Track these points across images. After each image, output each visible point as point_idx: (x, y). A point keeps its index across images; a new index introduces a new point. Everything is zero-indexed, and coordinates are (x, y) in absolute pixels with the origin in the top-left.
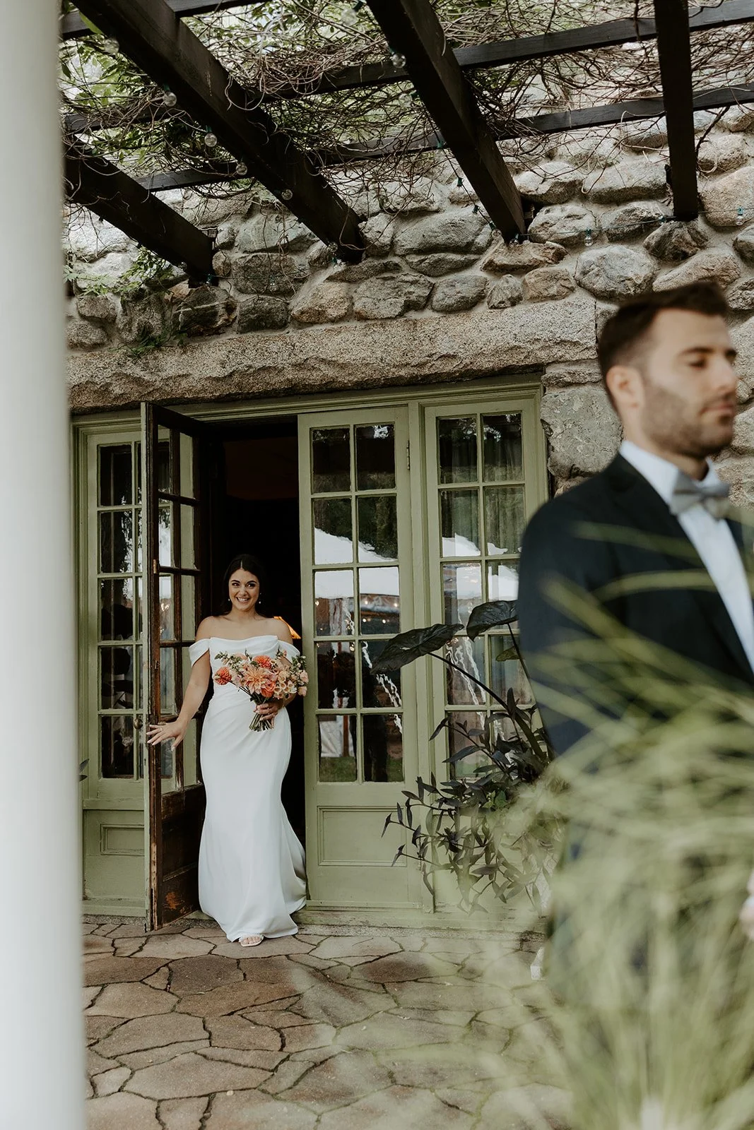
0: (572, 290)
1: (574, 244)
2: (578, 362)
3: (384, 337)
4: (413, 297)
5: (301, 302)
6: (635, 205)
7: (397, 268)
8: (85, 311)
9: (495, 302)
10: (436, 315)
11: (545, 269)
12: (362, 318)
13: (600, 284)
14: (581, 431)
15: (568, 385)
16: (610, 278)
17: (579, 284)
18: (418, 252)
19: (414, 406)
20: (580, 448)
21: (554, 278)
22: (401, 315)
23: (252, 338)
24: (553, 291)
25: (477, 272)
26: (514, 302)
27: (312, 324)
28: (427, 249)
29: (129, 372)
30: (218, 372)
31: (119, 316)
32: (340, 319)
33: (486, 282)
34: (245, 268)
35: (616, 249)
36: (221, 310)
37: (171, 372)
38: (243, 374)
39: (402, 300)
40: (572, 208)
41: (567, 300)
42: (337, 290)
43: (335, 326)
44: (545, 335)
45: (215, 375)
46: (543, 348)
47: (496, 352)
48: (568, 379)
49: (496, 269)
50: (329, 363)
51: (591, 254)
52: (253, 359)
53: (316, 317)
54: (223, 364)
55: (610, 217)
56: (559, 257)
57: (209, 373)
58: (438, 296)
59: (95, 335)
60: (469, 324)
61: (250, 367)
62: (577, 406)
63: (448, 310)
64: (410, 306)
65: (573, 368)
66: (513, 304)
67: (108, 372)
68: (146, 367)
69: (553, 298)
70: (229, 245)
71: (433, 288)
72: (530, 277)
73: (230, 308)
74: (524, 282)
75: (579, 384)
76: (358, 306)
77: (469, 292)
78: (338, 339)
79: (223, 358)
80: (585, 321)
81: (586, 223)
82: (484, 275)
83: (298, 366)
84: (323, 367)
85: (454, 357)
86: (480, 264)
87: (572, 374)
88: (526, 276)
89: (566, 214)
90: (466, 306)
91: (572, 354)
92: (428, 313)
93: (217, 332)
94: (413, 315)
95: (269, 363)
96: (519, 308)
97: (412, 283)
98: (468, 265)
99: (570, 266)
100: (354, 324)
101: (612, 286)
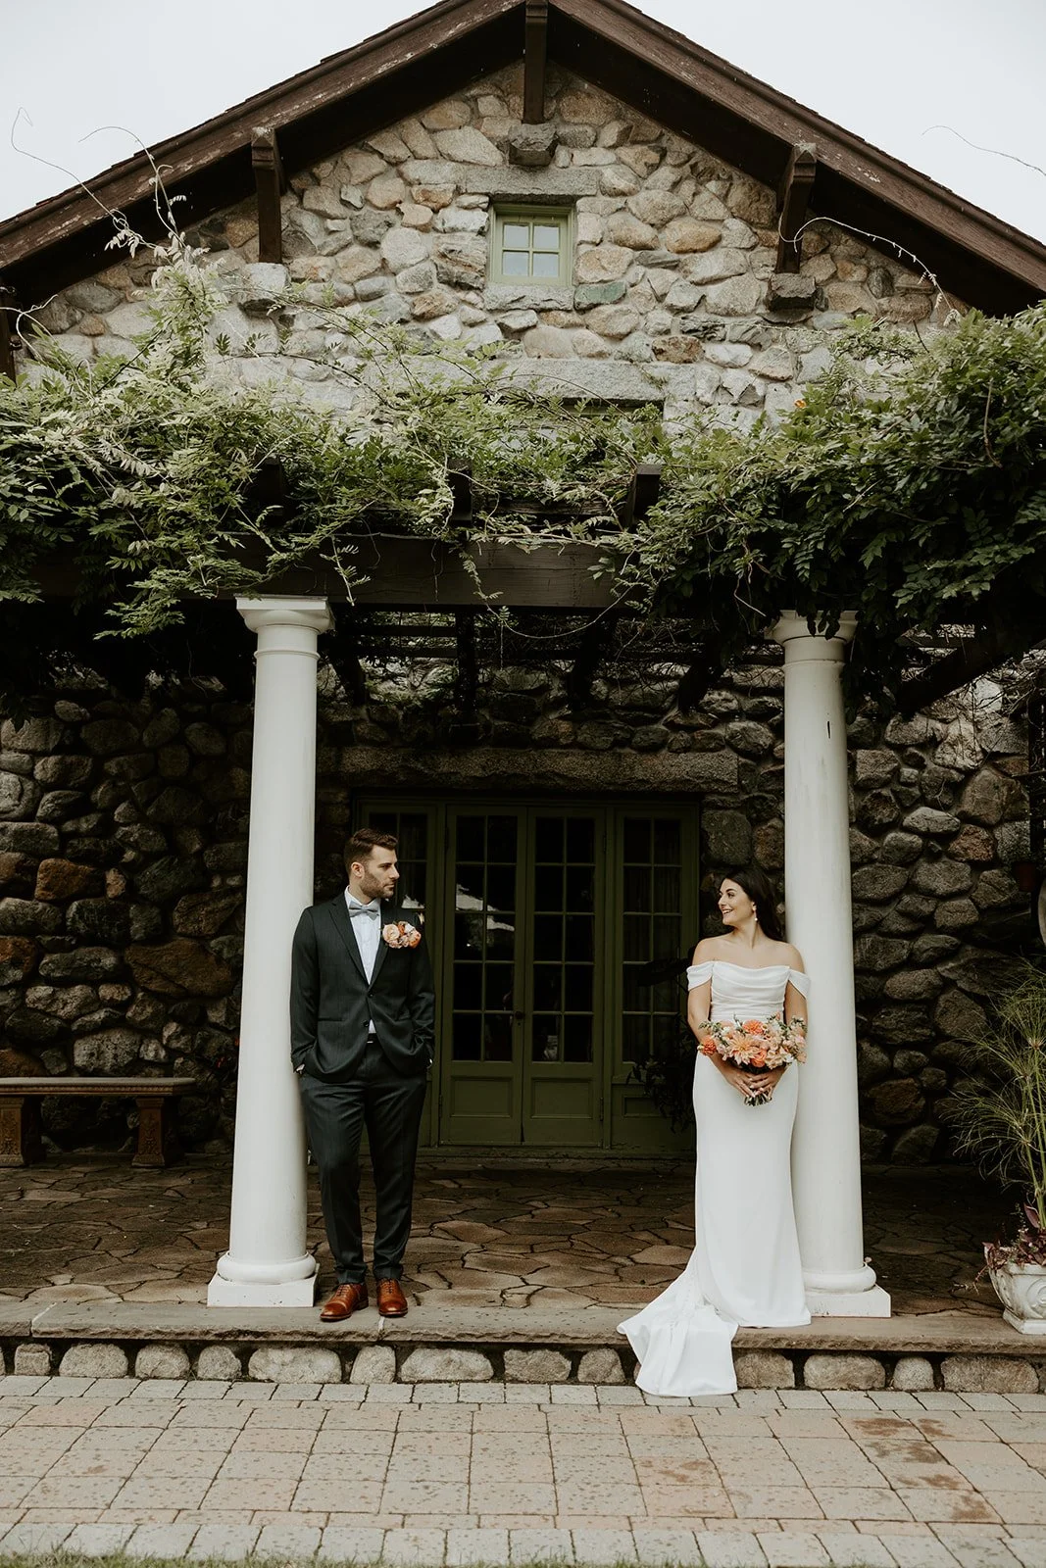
0: (723, 747)
1: (728, 717)
2: (726, 794)
3: (598, 762)
4: (619, 738)
5: (540, 730)
6: (765, 698)
7: (608, 717)
8: (376, 717)
9: (674, 748)
10: (634, 752)
11: (705, 731)
12: (582, 746)
13: (741, 745)
14: (727, 840)
15: (720, 808)
16: (749, 743)
17: (728, 744)
18: (624, 708)
19: (611, 810)
21: (714, 737)
22: (610, 749)
23: (504, 753)
24: (712, 746)
25: (661, 726)
26: (686, 750)
27: (549, 747)
28: (631, 706)
29: (412, 765)
30: (480, 773)
31: (401, 723)
32: (569, 746)
33: (667, 734)
34: (501, 703)
35: (751, 724)
36: (481, 729)
37: (445, 769)
38: (500, 777)
39: (612, 739)
40: (725, 694)
41: (721, 753)
42: (564, 727)
43: (564, 751)
44: (707, 774)
45: (478, 775)
46: (704, 783)
47: (675, 781)
48: (720, 804)
49: (673, 726)
50: (557, 774)
51: (736, 725)
52: (504, 766)
53: (551, 742)
54: (484, 768)
55: (749, 704)
56: (715, 724)
57: (472, 773)
58: (637, 739)
59: (383, 736)
60: (656, 761)
61: (505, 772)
62: (724, 823)
63: (643, 750)
64: (619, 743)
65: (723, 798)
66: (685, 752)
67: (395, 764)
68: (425, 764)
69: (712, 750)
70: (488, 685)
71: (633, 734)
72: (698, 735)
73: (487, 726)
74: (693, 737)
75: (726, 808)
76: (580, 739)
77: (656, 739)
78: (567, 760)
79: (483, 764)
80: (731, 768)
81: (734, 705)
82: (663, 728)
83: (539, 776)
84: (556, 778)
85: (647, 782)
86: (662, 721)
87: (722, 801)
88: (695, 734)
89: (720, 698)
90: (653, 749)
91: (722, 788)
92: (627, 750)
93: (479, 744)
94: (619, 750)
95: (518, 771)
96: (690, 755)
97: (618, 728)
98: (656, 721)
99: (720, 731)
100: (575, 751)
101: (749, 748)
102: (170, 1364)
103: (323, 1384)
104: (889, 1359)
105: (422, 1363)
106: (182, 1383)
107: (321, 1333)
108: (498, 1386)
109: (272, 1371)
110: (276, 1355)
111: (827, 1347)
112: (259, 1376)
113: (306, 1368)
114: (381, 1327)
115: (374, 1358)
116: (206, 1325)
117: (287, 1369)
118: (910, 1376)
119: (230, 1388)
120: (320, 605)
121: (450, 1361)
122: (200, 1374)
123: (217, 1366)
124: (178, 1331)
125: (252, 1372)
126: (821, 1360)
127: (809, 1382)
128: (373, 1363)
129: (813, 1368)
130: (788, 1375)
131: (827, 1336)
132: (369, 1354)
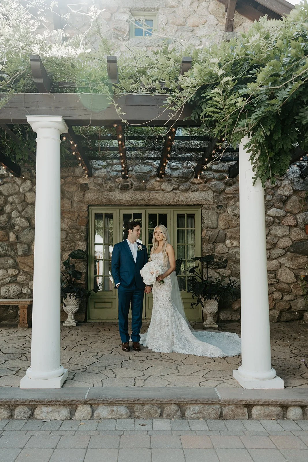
0: (208, 190)
1: (210, 180)
2: (210, 205)
3: (168, 195)
4: (175, 187)
5: (149, 185)
6: (222, 174)
8: (96, 182)
9: (193, 190)
10: (180, 192)
11: (203, 184)
12: (163, 190)
13: (215, 189)
14: (210, 219)
16: (217, 188)
17: (210, 188)
18: (177, 178)
19: (172, 210)
20: (210, 223)
21: (205, 186)
22: (172, 191)
23: (137, 193)
24: (205, 189)
27: (152, 191)
28: (179, 177)
29: (108, 197)
30: (130, 199)
32: (158, 190)
33: (190, 186)
34: (136, 176)
35: (218, 182)
36: (130, 185)
37: (118, 198)
38: (136, 200)
39: (172, 187)
40: (209, 172)
41: (208, 192)
42: (157, 184)
43: (157, 192)
44: (203, 199)
45: (129, 200)
46: (203, 201)
47: (193, 201)
48: (207, 208)
49: (192, 183)
51: (213, 183)
52: (137, 197)
54: (131, 198)
55: (217, 175)
56: (206, 182)
57: (127, 199)
58: (180, 188)
59: (98, 188)
60: (187, 195)
61: (138, 199)
62: (209, 214)
63: (182, 191)
64: (174, 189)
66: (196, 191)
67: (102, 197)
68: (112, 196)
69: (205, 191)
70: (132, 170)
71: (179, 186)
73: (132, 185)
74: (199, 187)
75: (210, 209)
76: (162, 188)
77: (187, 187)
78: (158, 195)
79: (131, 196)
80: (211, 196)
81: (212, 176)
82: (189, 184)
83: (149, 200)
84: (154, 200)
85: (184, 201)
86: (189, 182)
87: (209, 207)
88: (199, 185)
89: (208, 174)
90: (186, 190)
91: (208, 203)
92: (177, 191)
93: (129, 190)
94: (174, 191)
95: (142, 198)
96: (198, 192)
97: (175, 184)
98: (187, 181)
99: (208, 185)
100: (161, 192)
101: (217, 190)
102: (4, 413)
103: (63, 421)
104: (285, 407)
105: (103, 411)
106: (6, 422)
107: (62, 401)
108: (132, 420)
109: (43, 416)
110: (45, 409)
111: (261, 404)
112: (38, 418)
113: (57, 414)
114: (86, 398)
115: (83, 410)
116: (17, 398)
117: (49, 415)
118: (294, 414)
119: (26, 423)
120: (59, 119)
121: (113, 411)
122: (15, 417)
123: (22, 414)
124: (6, 401)
125: (36, 416)
126: (259, 408)
127: (254, 416)
128: (83, 411)
129: (255, 411)
130: (246, 414)
131: (261, 399)
132: (82, 408)
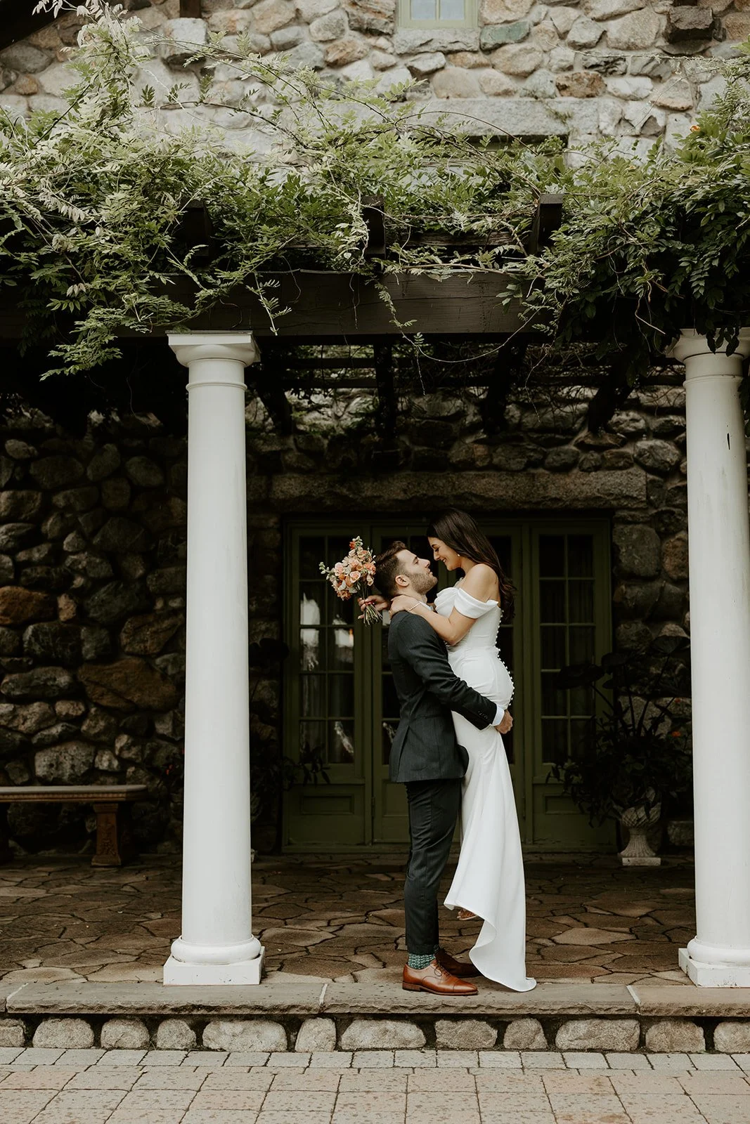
0: (631, 465)
1: (636, 436)
2: (636, 509)
3: (513, 483)
4: (532, 459)
5: (457, 453)
6: (671, 417)
7: (522, 439)
8: (302, 446)
9: (586, 466)
10: (547, 472)
11: (614, 450)
12: (497, 468)
13: (649, 463)
14: (637, 552)
15: (630, 523)
16: (656, 460)
17: (637, 462)
18: (537, 431)
19: (526, 527)
20: (636, 562)
21: (623, 456)
22: (524, 469)
23: (424, 476)
24: (621, 464)
25: (572, 447)
26: (597, 468)
27: (466, 470)
28: (543, 429)
29: (338, 491)
30: (401, 496)
31: (326, 451)
32: (484, 468)
33: (578, 454)
34: (420, 429)
35: (659, 443)
36: (402, 456)
37: (369, 493)
38: (420, 499)
39: (525, 460)
40: (632, 414)
41: (630, 470)
42: (480, 450)
43: (480, 473)
44: (617, 491)
45: (399, 498)
46: (614, 499)
47: (587, 499)
48: (630, 519)
49: (582, 446)
50: (476, 496)
51: (644, 444)
52: (423, 490)
53: (468, 465)
54: (405, 491)
55: (656, 423)
56: (624, 444)
57: (394, 496)
58: (550, 459)
59: (310, 464)
60: (568, 480)
61: (425, 495)
62: (635, 536)
63: (555, 470)
64: (532, 464)
65: (633, 513)
66: (596, 471)
67: (322, 490)
68: (349, 489)
69: (621, 468)
70: (407, 413)
71: (545, 455)
72: (607, 455)
73: (408, 452)
74: (603, 457)
75: (636, 523)
76: (496, 461)
77: (568, 459)
78: (484, 481)
79: (404, 487)
80: (640, 484)
81: (641, 424)
82: (574, 448)
83: (458, 497)
84: (473, 499)
85: (560, 500)
86: (574, 442)
87: (632, 516)
88: (605, 453)
89: (628, 418)
90: (565, 469)
91: (631, 504)
92: (541, 470)
93: (400, 469)
94: (533, 471)
95: (437, 493)
96: (601, 474)
97: (533, 450)
98: (567, 442)
99: (629, 450)
100: (491, 473)
101: (657, 465)
102: (132, 1036)
103: (271, 1053)
105: (361, 1033)
106: (143, 1052)
107: (267, 1006)
108: (430, 1053)
109: (224, 1041)
110: (226, 1027)
111: (735, 1015)
112: (212, 1046)
113: (255, 1038)
114: (322, 1001)
115: (316, 1029)
116: (163, 1000)
117: (237, 1039)
119: (187, 1056)
120: (246, 339)
121: (386, 1031)
122: (159, 1045)
123: (174, 1038)
124: (138, 1006)
125: (206, 1043)
126: (730, 1026)
127: (719, 1047)
128: (315, 1033)
129: (723, 1034)
130: (699, 1041)
131: (735, 1005)
132: (312, 1026)
